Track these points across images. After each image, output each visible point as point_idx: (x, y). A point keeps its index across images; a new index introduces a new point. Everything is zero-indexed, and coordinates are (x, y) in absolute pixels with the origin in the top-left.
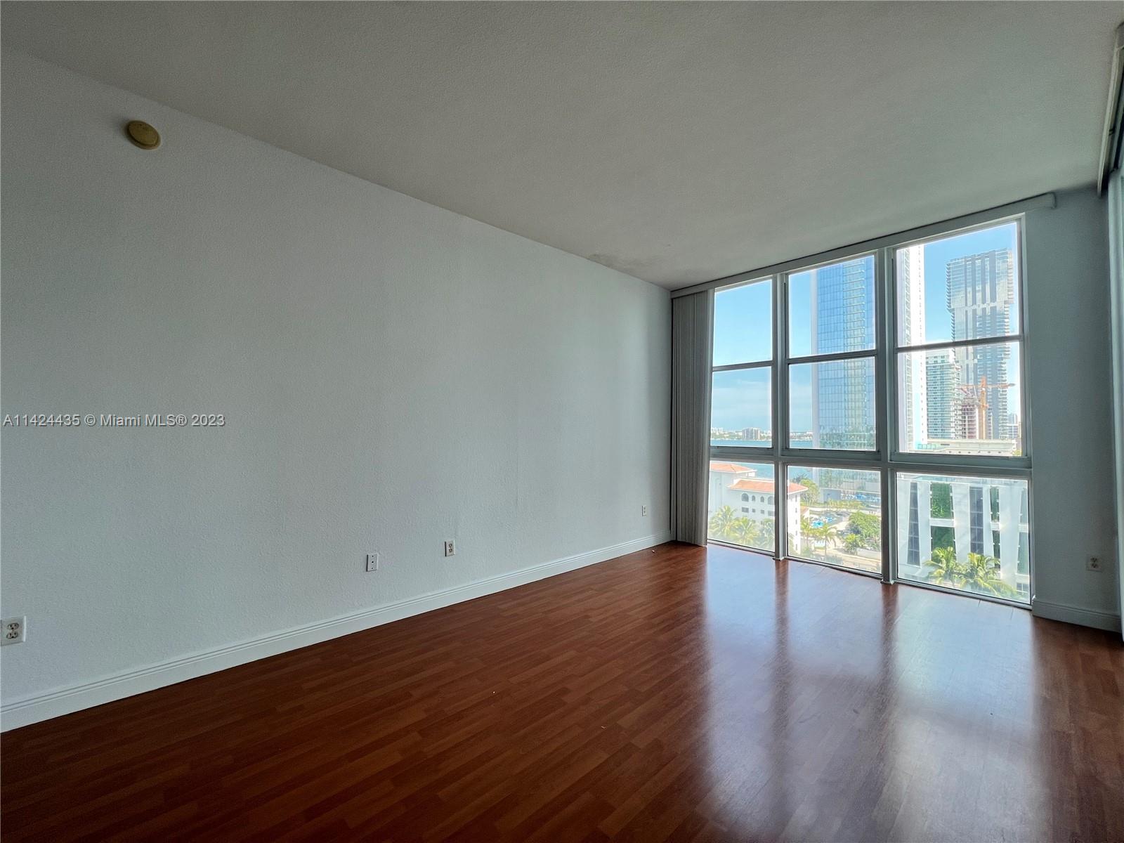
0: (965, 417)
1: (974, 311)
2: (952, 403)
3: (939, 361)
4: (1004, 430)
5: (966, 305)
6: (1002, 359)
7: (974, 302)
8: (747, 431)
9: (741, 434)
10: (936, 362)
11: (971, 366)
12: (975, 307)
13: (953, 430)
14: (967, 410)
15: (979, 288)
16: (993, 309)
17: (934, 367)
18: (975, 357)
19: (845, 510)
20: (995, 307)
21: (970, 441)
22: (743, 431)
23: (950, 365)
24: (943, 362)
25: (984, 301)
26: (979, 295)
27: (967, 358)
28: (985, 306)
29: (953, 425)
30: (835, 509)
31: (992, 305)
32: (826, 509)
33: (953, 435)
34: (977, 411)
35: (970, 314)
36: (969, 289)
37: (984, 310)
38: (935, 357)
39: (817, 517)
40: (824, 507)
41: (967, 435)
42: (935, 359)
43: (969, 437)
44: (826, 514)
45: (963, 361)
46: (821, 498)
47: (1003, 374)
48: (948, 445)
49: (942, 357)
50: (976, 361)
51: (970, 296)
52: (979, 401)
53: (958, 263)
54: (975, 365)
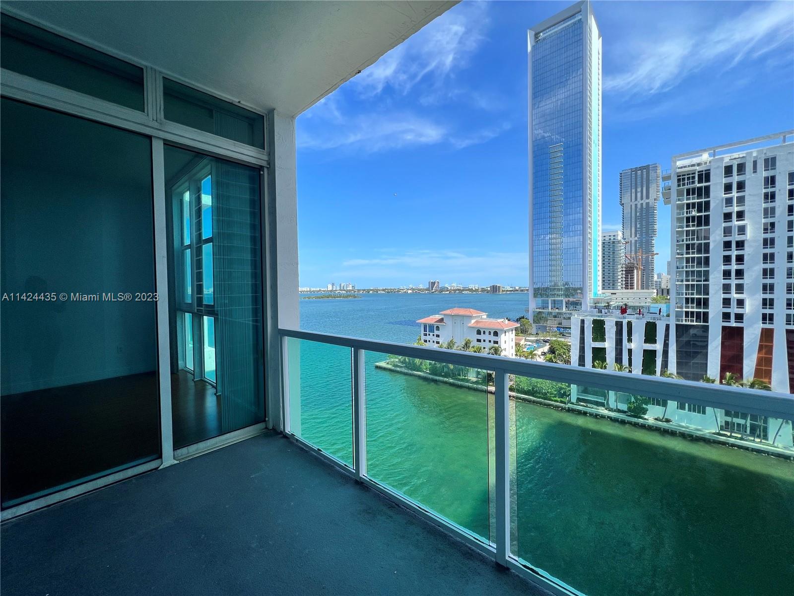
0: (628, 276)
1: (636, 205)
2: (620, 266)
3: (612, 239)
4: (652, 283)
5: (631, 201)
6: (652, 237)
7: (636, 199)
8: (493, 286)
9: (489, 289)
10: (610, 239)
11: (633, 242)
12: (636, 202)
13: (619, 284)
14: (629, 271)
15: (639, 190)
16: (648, 204)
17: (609, 242)
18: (636, 236)
19: (549, 338)
20: (649, 202)
21: (631, 291)
22: (491, 287)
23: (619, 241)
24: (614, 239)
25: (642, 199)
26: (639, 195)
27: (631, 237)
28: (642, 202)
29: (619, 281)
30: (543, 338)
31: (647, 201)
32: (536, 338)
33: (619, 288)
34: (635, 271)
35: (633, 207)
36: (633, 191)
37: (642, 204)
38: (610, 236)
39: (530, 343)
40: (536, 337)
41: (629, 287)
42: (610, 238)
43: (631, 288)
44: (537, 341)
45: (629, 239)
46: (534, 331)
47: (652, 247)
48: (616, 294)
49: (614, 236)
50: (636, 239)
51: (633, 195)
52: (637, 265)
53: (627, 173)
54: (636, 241)
